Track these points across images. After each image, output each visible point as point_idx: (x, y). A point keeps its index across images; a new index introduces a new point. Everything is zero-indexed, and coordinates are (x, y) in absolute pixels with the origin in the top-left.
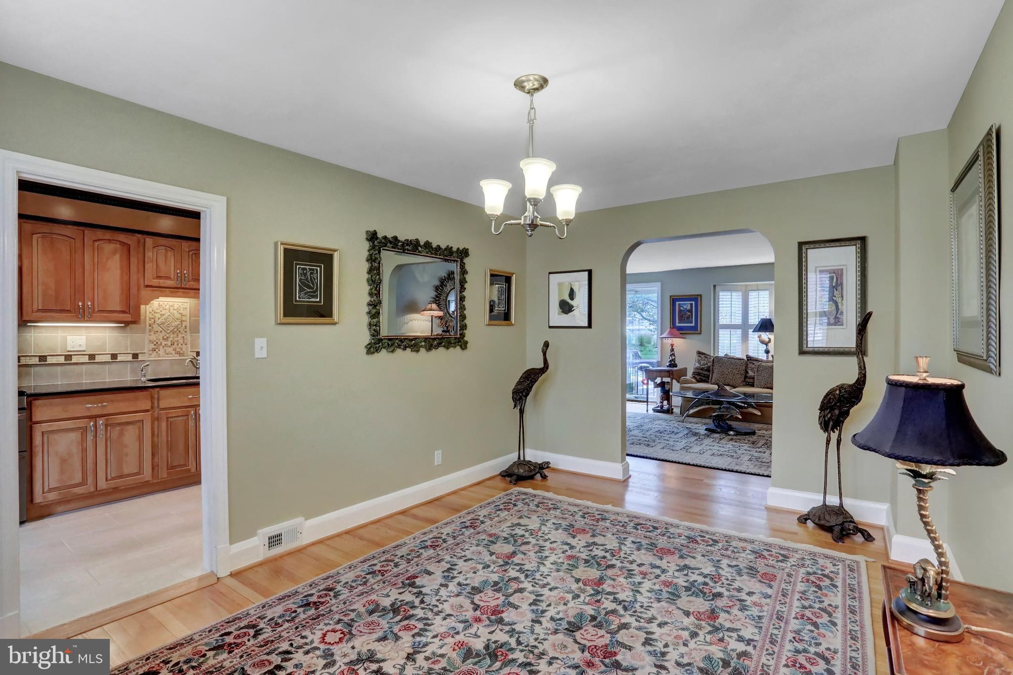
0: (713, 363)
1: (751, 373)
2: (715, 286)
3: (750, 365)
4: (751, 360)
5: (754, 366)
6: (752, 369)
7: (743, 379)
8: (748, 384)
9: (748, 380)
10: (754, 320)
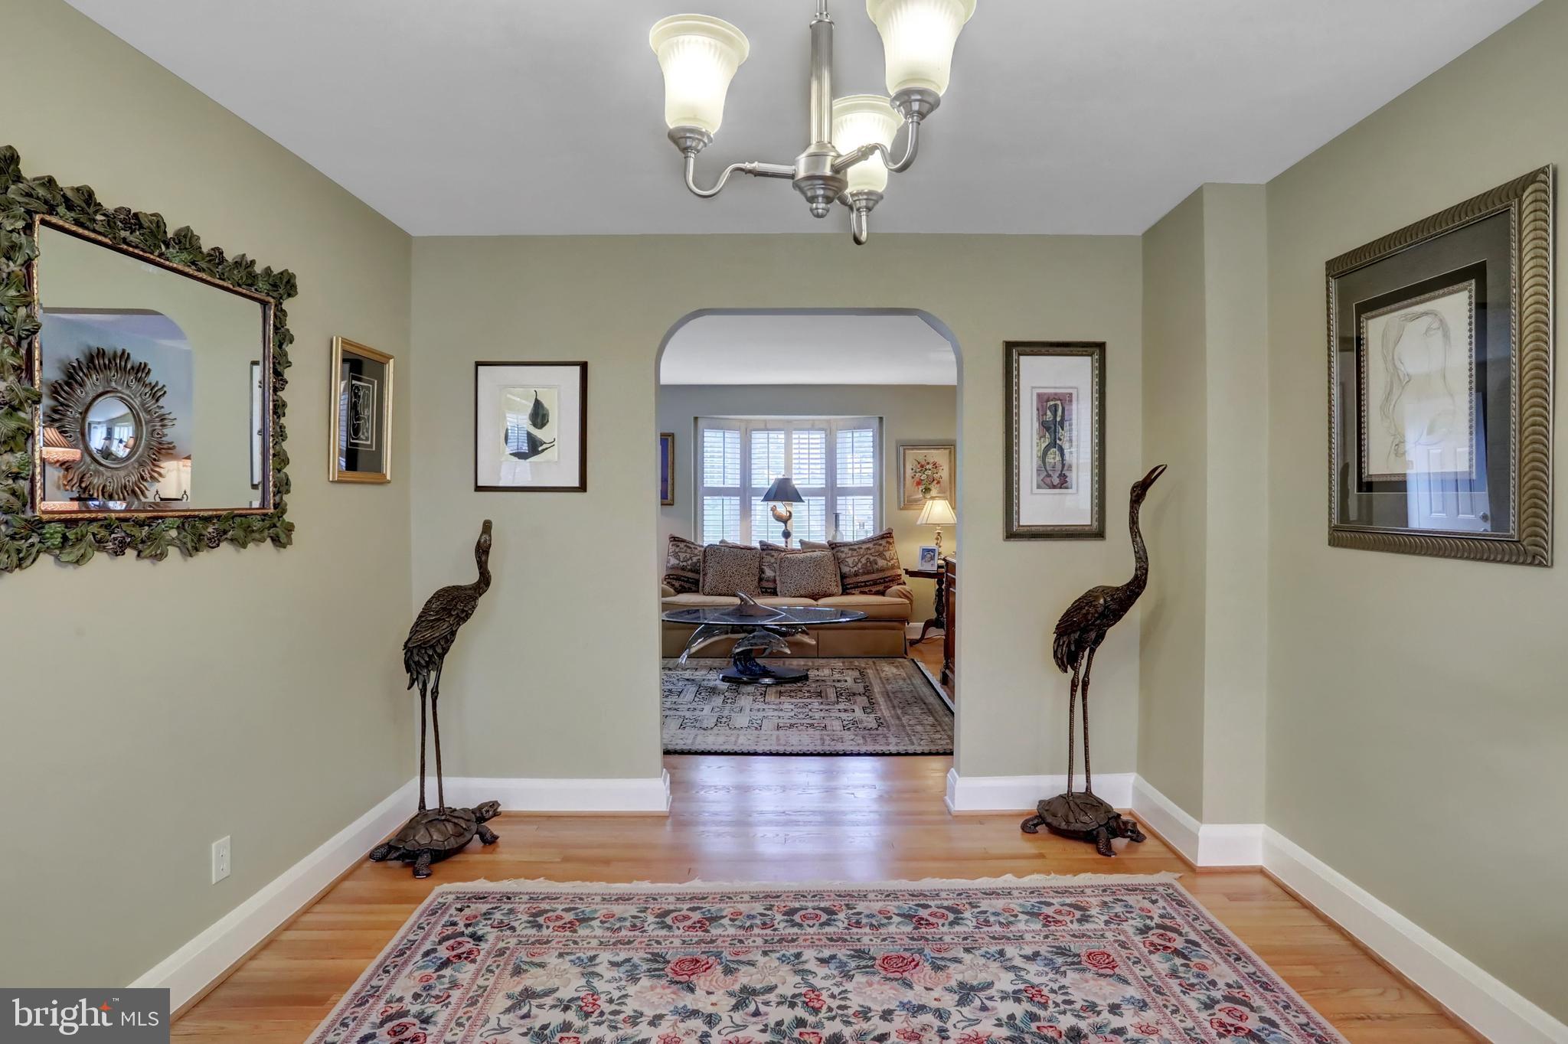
0: (705, 556)
1: (769, 573)
2: (696, 419)
3: (768, 559)
4: (768, 549)
5: (773, 560)
6: (770, 566)
7: (756, 583)
8: (766, 592)
9: (765, 584)
10: (763, 480)
